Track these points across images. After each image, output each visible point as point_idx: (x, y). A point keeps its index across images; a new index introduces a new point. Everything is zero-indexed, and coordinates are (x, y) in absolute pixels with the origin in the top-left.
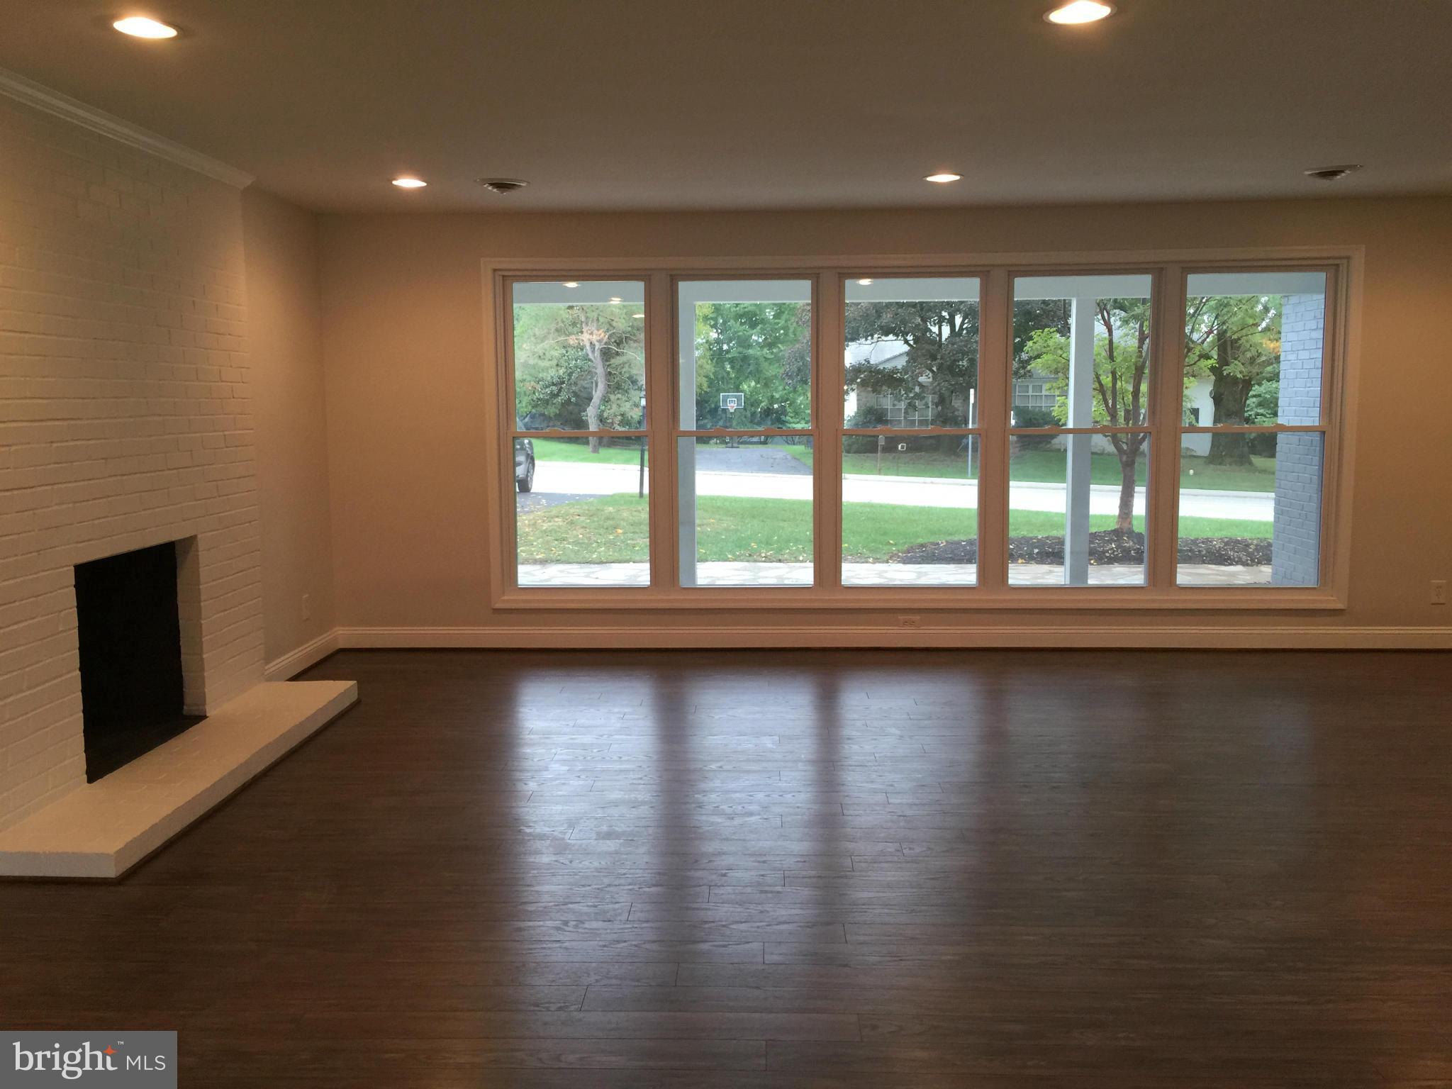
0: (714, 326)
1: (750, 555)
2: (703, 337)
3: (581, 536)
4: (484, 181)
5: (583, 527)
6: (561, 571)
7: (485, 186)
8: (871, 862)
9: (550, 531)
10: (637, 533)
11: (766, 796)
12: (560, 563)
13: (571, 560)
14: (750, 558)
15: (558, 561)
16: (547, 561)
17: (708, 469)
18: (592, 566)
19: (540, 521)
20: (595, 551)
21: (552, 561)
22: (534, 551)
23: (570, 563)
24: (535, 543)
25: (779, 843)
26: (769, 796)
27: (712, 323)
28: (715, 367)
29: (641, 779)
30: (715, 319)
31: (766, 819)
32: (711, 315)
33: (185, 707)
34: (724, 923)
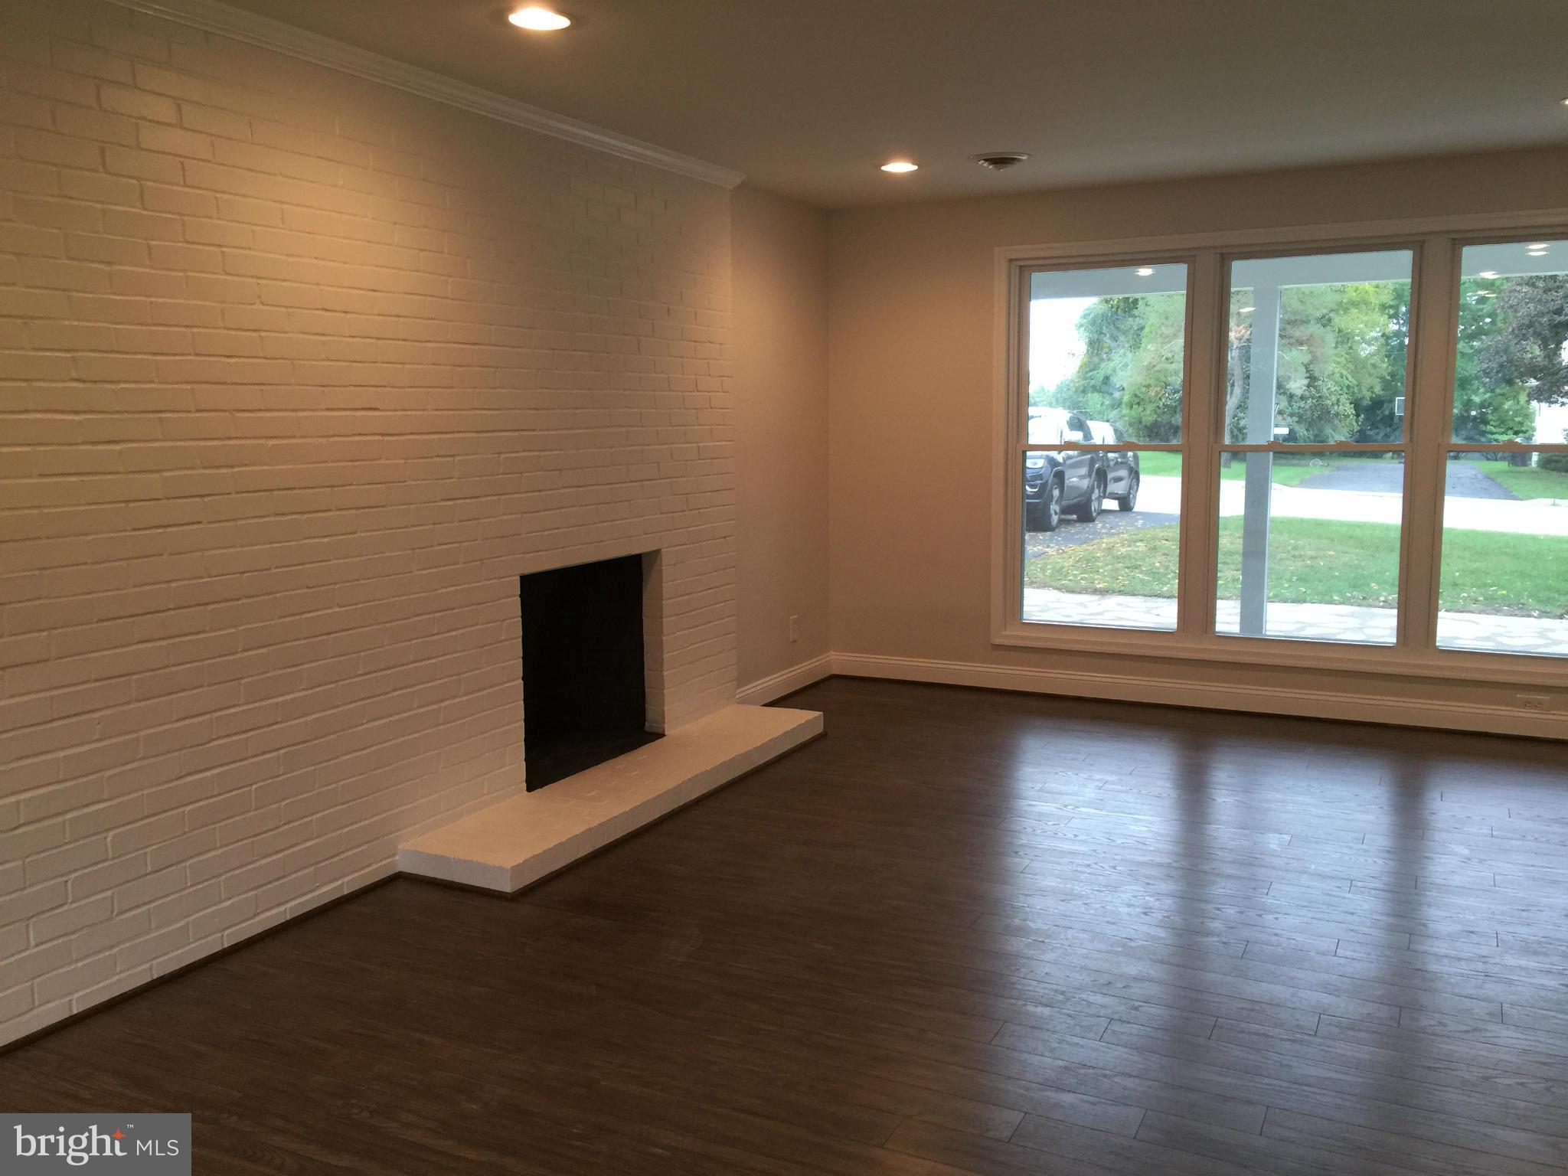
0: (1395, 316)
1: (1364, 598)
2: (1378, 329)
3: (1158, 564)
4: (979, 157)
5: (1164, 554)
6: (1120, 605)
7: (980, 163)
8: (1346, 1028)
9: (1124, 557)
10: (1228, 564)
11: (1239, 912)
12: (1122, 595)
13: (1136, 592)
14: (1364, 602)
15: (1121, 593)
16: (1107, 592)
17: (1365, 490)
18: (1160, 600)
19: (1119, 545)
20: (1168, 583)
21: (1114, 592)
22: (1097, 579)
23: (1134, 595)
24: (1101, 570)
25: (1229, 978)
26: (1242, 913)
27: (1392, 312)
28: (1393, 365)
29: (1089, 866)
30: (1396, 308)
31: (1225, 943)
32: (1392, 303)
33: (646, 723)
34: (1107, 1072)
